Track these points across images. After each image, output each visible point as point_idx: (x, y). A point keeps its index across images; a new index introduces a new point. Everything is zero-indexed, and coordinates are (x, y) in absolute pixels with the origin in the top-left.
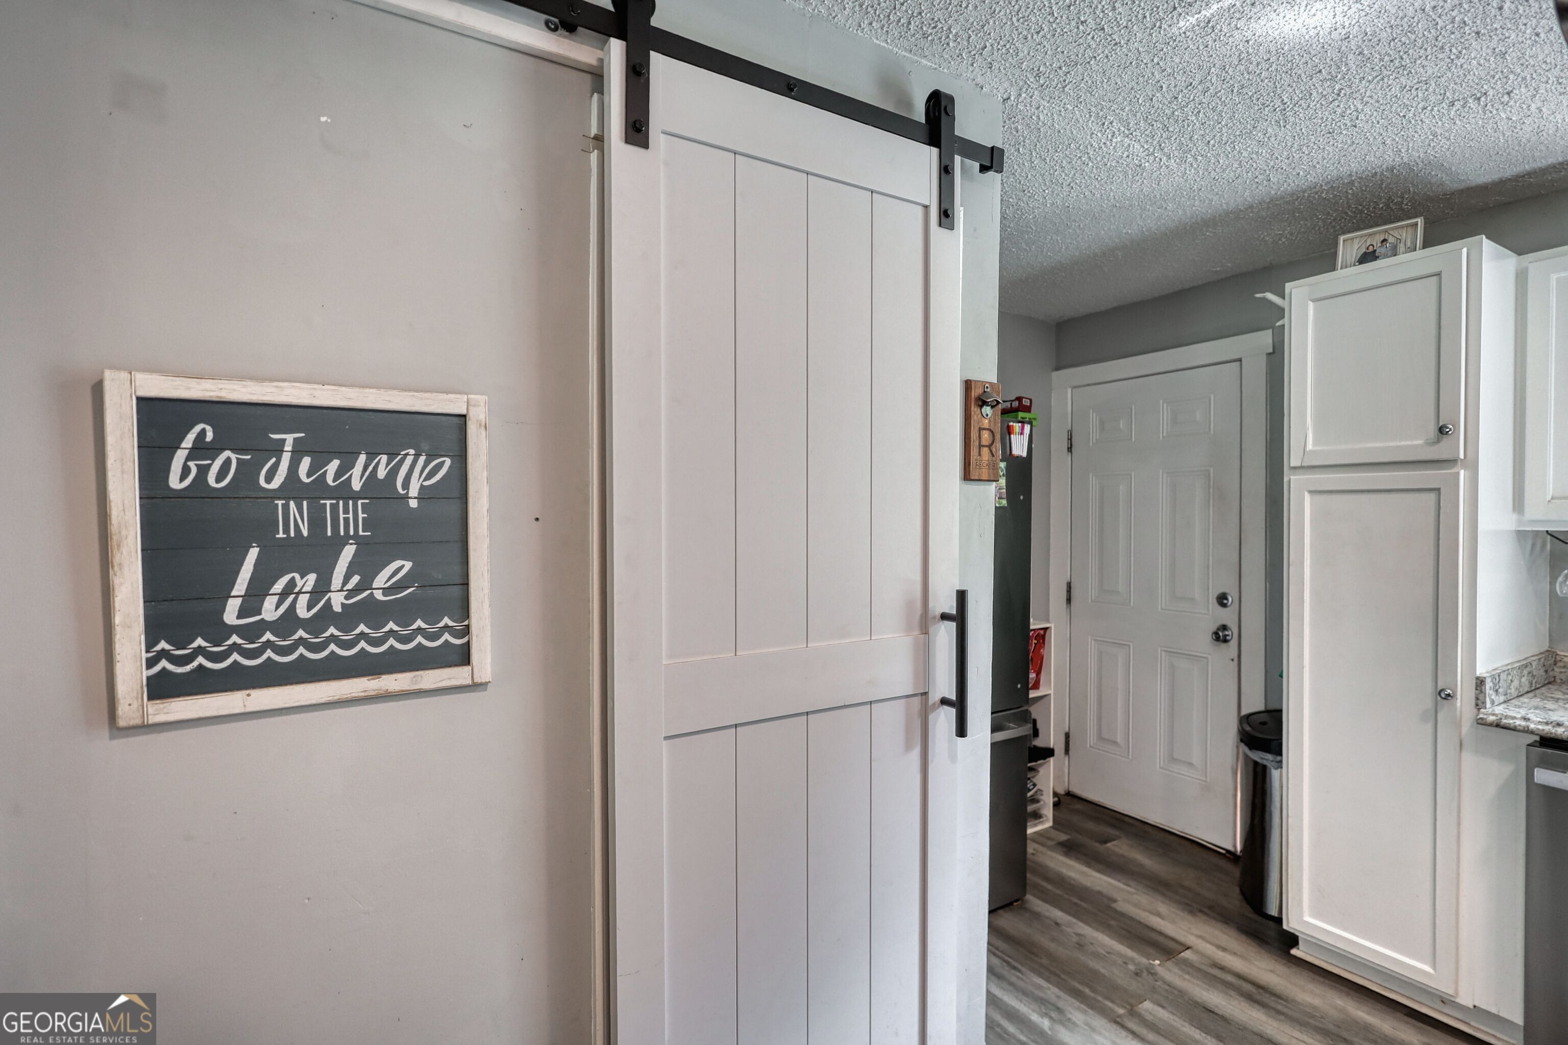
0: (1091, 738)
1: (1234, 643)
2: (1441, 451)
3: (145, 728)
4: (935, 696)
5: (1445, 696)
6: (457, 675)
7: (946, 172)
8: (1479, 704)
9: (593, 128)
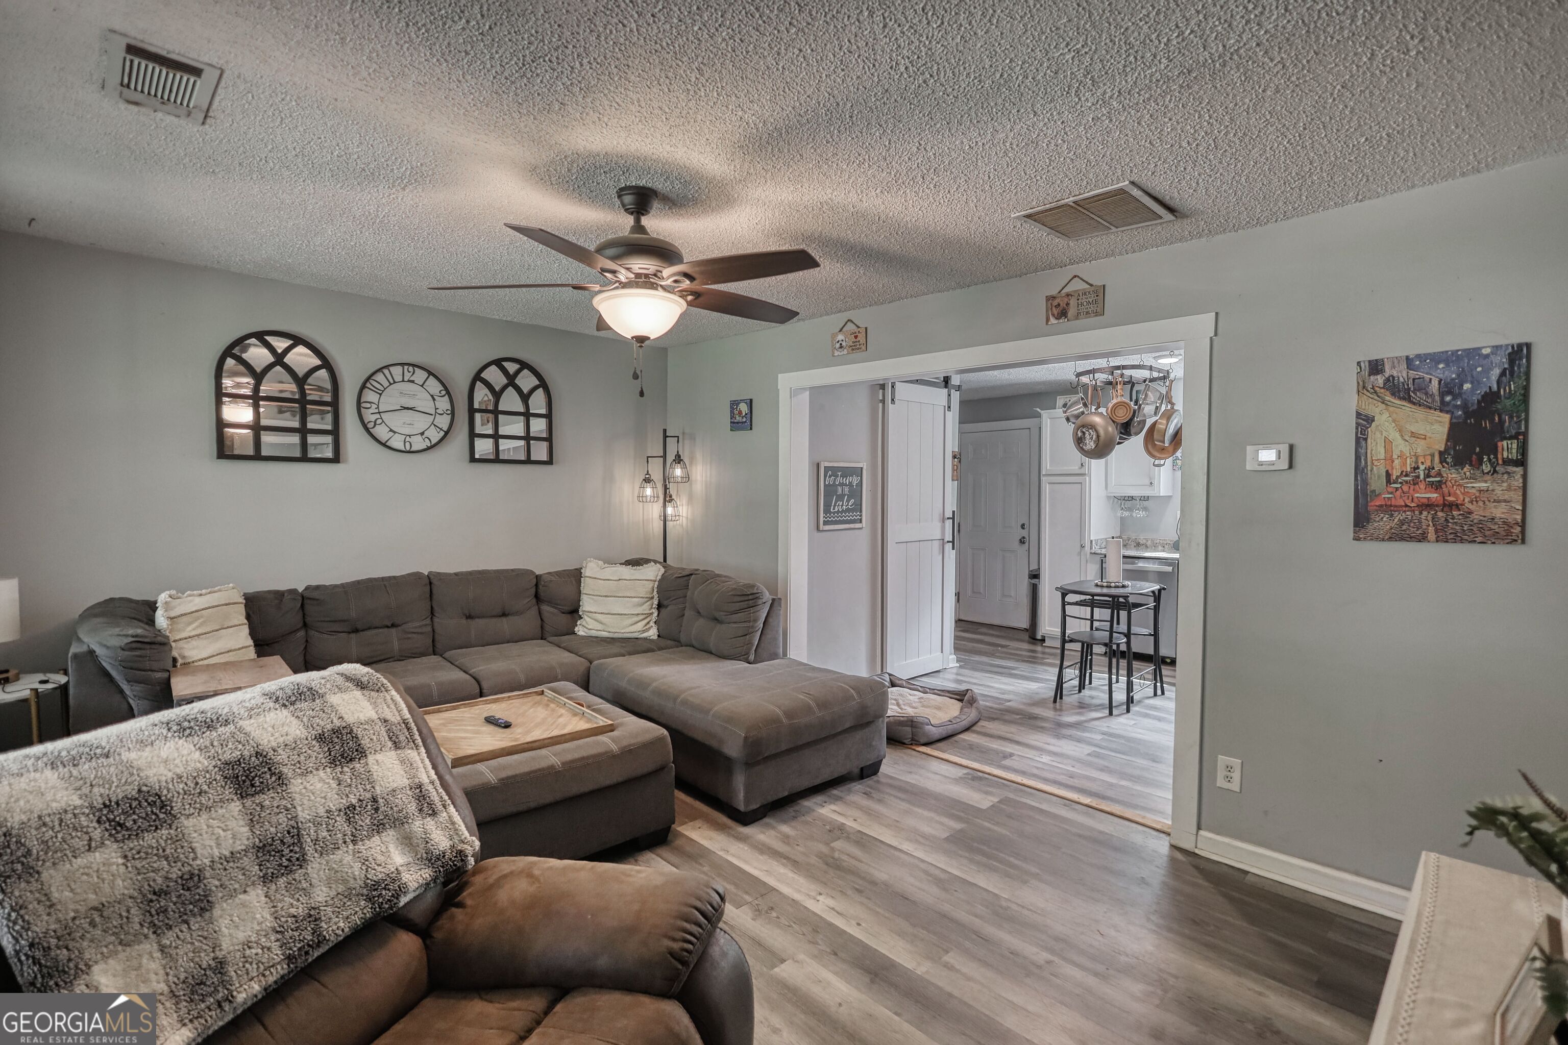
0: (969, 593)
1: (1027, 544)
2: (1082, 471)
3: (823, 531)
4: (946, 540)
5: (1082, 547)
6: (858, 525)
7: (949, 395)
8: (1091, 548)
9: (881, 398)
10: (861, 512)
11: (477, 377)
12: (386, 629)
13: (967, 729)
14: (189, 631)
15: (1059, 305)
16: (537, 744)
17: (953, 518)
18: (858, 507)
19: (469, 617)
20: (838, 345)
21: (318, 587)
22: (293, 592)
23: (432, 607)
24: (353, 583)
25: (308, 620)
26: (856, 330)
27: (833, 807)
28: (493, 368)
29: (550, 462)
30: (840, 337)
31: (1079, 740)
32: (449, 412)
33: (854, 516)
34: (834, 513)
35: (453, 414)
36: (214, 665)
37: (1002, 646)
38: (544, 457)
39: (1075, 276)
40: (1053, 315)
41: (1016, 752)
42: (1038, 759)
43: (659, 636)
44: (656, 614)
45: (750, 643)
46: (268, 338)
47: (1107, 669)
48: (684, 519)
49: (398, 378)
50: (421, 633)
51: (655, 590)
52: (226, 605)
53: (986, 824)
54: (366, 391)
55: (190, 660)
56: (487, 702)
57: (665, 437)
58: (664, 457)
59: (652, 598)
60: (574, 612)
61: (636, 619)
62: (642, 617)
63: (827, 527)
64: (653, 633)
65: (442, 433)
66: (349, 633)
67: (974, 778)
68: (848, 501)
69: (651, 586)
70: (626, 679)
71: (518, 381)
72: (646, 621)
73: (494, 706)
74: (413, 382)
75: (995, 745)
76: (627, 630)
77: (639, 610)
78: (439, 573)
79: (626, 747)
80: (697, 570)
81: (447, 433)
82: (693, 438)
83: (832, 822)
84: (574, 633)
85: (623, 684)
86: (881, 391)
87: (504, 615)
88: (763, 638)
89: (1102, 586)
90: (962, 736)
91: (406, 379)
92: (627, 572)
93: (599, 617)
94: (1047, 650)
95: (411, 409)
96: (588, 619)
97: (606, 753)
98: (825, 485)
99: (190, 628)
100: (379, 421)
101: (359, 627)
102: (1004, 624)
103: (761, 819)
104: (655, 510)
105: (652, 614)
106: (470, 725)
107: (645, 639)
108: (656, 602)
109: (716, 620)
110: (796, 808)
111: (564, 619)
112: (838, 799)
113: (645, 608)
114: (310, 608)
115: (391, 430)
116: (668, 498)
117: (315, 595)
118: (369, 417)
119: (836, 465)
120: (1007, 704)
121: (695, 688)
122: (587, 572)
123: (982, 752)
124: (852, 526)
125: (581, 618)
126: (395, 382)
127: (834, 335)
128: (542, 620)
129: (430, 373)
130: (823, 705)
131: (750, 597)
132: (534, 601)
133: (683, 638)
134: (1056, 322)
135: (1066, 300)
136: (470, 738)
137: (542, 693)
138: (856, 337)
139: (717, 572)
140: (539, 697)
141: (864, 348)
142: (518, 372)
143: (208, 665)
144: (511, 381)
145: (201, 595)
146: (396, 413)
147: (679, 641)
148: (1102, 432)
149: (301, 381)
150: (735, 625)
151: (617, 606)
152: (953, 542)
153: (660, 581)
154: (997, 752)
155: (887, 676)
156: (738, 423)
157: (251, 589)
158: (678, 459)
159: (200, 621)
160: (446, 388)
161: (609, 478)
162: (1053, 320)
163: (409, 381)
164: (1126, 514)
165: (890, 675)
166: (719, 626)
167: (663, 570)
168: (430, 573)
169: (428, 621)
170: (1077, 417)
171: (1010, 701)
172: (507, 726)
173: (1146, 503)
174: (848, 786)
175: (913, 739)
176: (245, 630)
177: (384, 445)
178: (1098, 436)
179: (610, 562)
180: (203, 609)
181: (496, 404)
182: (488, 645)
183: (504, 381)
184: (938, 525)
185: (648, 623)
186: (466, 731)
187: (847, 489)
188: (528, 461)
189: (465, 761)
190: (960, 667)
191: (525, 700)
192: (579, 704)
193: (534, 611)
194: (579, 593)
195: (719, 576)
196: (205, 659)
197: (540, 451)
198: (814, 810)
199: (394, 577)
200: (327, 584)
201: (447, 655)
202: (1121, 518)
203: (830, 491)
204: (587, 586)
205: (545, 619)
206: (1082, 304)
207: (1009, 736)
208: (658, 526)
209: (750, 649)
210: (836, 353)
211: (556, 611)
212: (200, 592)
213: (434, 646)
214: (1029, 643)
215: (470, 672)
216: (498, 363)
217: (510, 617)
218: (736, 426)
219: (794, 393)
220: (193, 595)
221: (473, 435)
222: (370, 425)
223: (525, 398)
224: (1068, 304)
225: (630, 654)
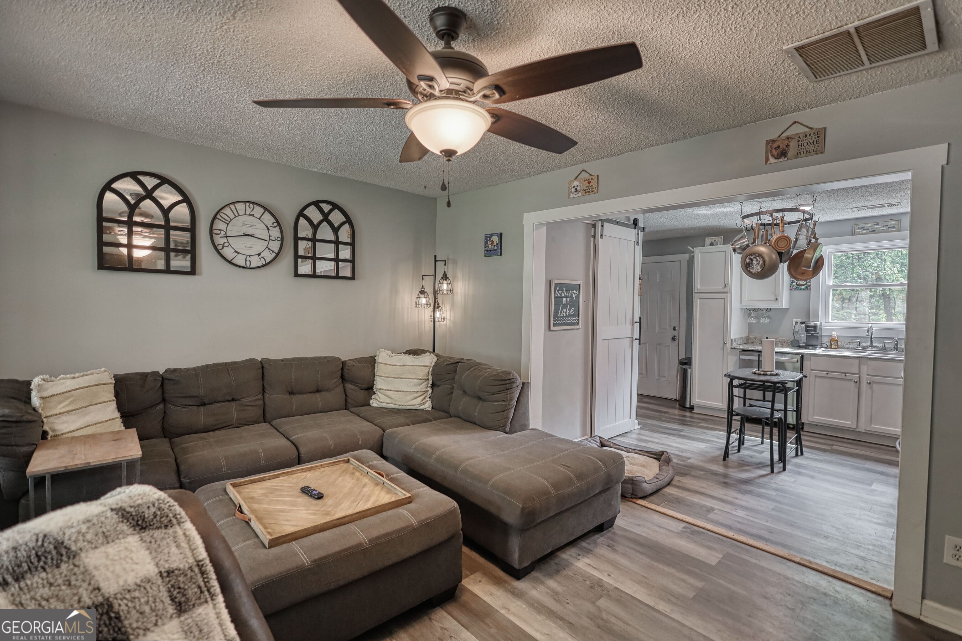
1: (677, 341)
2: (725, 290)
3: (553, 330)
4: (635, 338)
5: (725, 344)
6: (576, 327)
7: (638, 234)
8: (731, 344)
9: (593, 234)
10: (578, 317)
11: (301, 214)
12: (227, 403)
13: (669, 484)
14: (60, 408)
15: (779, 147)
16: (346, 519)
17: (640, 323)
18: (576, 314)
19: (291, 393)
20: (573, 190)
21: (175, 370)
22: (156, 373)
23: (263, 385)
24: (203, 366)
25: (166, 395)
26: (590, 177)
27: (586, 560)
28: (313, 207)
29: (353, 278)
30: (576, 183)
31: (760, 496)
32: (279, 239)
33: (573, 320)
34: (560, 317)
35: (282, 240)
36: (78, 437)
37: (665, 413)
38: (349, 274)
39: (795, 122)
40: (773, 156)
41: (716, 507)
42: (734, 513)
43: (432, 408)
44: (430, 391)
45: (507, 418)
46: (141, 178)
47: (760, 435)
48: (448, 321)
49: (242, 212)
50: (256, 406)
51: (430, 374)
52: (96, 385)
53: (721, 582)
54: (216, 221)
55: (60, 433)
56: (303, 471)
57: (436, 261)
58: (435, 275)
59: (428, 379)
60: (370, 389)
61: (416, 395)
62: (420, 394)
63: (556, 328)
64: (428, 406)
65: (274, 255)
66: (199, 406)
67: (693, 532)
68: (570, 309)
69: (427, 371)
70: (414, 447)
71: (330, 217)
72: (423, 397)
73: (309, 475)
74: (253, 215)
75: (696, 499)
76: (410, 403)
77: (418, 388)
78: (269, 360)
79: (423, 521)
80: (462, 359)
81: (277, 254)
82: (455, 262)
83: (590, 577)
84: (369, 405)
85: (411, 451)
86: (593, 229)
87: (318, 391)
88: (516, 413)
89: (759, 374)
90: (665, 490)
91: (247, 213)
92: (409, 359)
93: (388, 393)
94: (696, 416)
95: (251, 236)
96: (380, 395)
97: (408, 527)
98: (555, 297)
99: (61, 406)
100: (226, 244)
101: (206, 401)
102: (660, 396)
103: (530, 572)
104: (427, 314)
105: (427, 391)
106: (288, 496)
107: (423, 410)
108: (430, 383)
109: (480, 398)
110: (557, 560)
111: (360, 395)
112: (588, 551)
113: (423, 387)
114: (168, 387)
115: (236, 251)
116: (436, 306)
117: (173, 376)
118: (219, 241)
119: (562, 282)
120: (689, 461)
121: (472, 458)
122: (379, 359)
123: (688, 506)
124: (572, 327)
125: (374, 393)
126: (239, 215)
127: (570, 183)
128: (346, 394)
129: (266, 209)
130: (580, 476)
131: (508, 382)
132: (340, 380)
133: (452, 411)
134: (776, 161)
135: (786, 142)
136: (289, 511)
137: (348, 461)
138: (589, 183)
139: (478, 361)
140: (346, 465)
141: (596, 191)
142: (330, 211)
143: (73, 438)
144: (326, 217)
145: (74, 378)
146: (240, 238)
147: (448, 413)
148: (767, 259)
149: (166, 212)
150: (496, 403)
151: (402, 385)
152: (639, 339)
153: (434, 367)
154: (702, 506)
155: (598, 438)
156: (490, 250)
157: (122, 371)
158: (445, 277)
159: (70, 400)
160: (278, 222)
161: (395, 291)
162: (772, 160)
163: (250, 215)
164: (754, 321)
165: (600, 437)
166: (481, 403)
167: (436, 359)
168: (263, 359)
169: (260, 396)
170: (743, 249)
171: (689, 459)
172: (320, 497)
173: (768, 313)
174: (593, 538)
175: (632, 494)
176: (114, 405)
177: (230, 262)
178: (764, 262)
179: (396, 352)
180: (73, 390)
181: (315, 234)
182: (306, 414)
183: (320, 217)
184: (629, 327)
185: (425, 398)
186: (284, 503)
187: (569, 300)
188: (337, 277)
189: (282, 540)
190: (641, 428)
191: (335, 468)
192: (379, 474)
193: (341, 388)
194: (374, 375)
195: (480, 364)
196: (73, 431)
197: (346, 271)
198: (572, 564)
199: (235, 363)
200: (182, 367)
201: (274, 422)
202: (749, 323)
203: (558, 300)
204: (380, 370)
205: (348, 394)
206: (802, 145)
207: (703, 490)
208: (428, 326)
209: (507, 422)
210: (572, 196)
211: (356, 388)
212: (73, 375)
213: (264, 415)
214: (680, 409)
215: (291, 439)
216: (316, 204)
217: (322, 393)
218: (489, 253)
219: (536, 227)
220: (66, 378)
221: (297, 257)
222: (219, 247)
223: (336, 230)
224: (788, 146)
225: (414, 423)
